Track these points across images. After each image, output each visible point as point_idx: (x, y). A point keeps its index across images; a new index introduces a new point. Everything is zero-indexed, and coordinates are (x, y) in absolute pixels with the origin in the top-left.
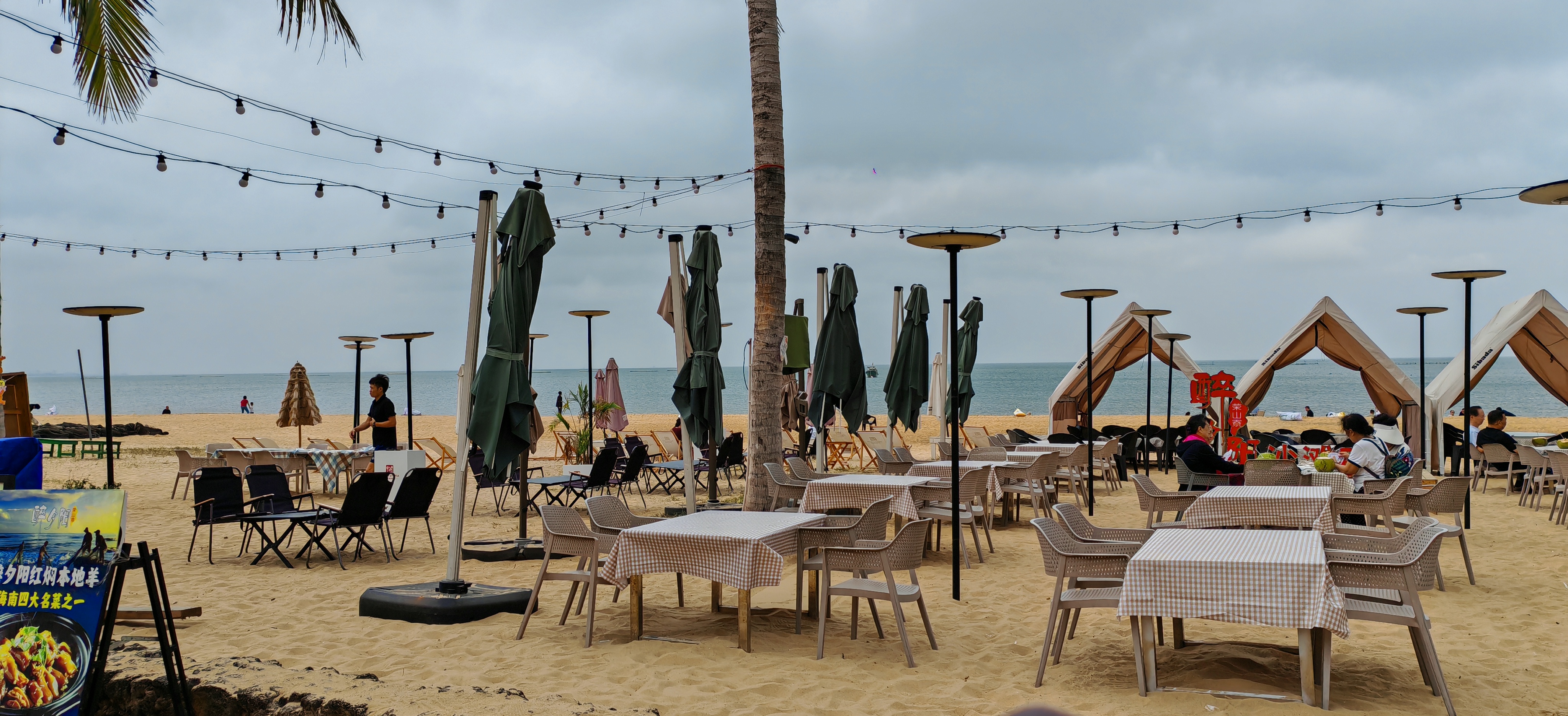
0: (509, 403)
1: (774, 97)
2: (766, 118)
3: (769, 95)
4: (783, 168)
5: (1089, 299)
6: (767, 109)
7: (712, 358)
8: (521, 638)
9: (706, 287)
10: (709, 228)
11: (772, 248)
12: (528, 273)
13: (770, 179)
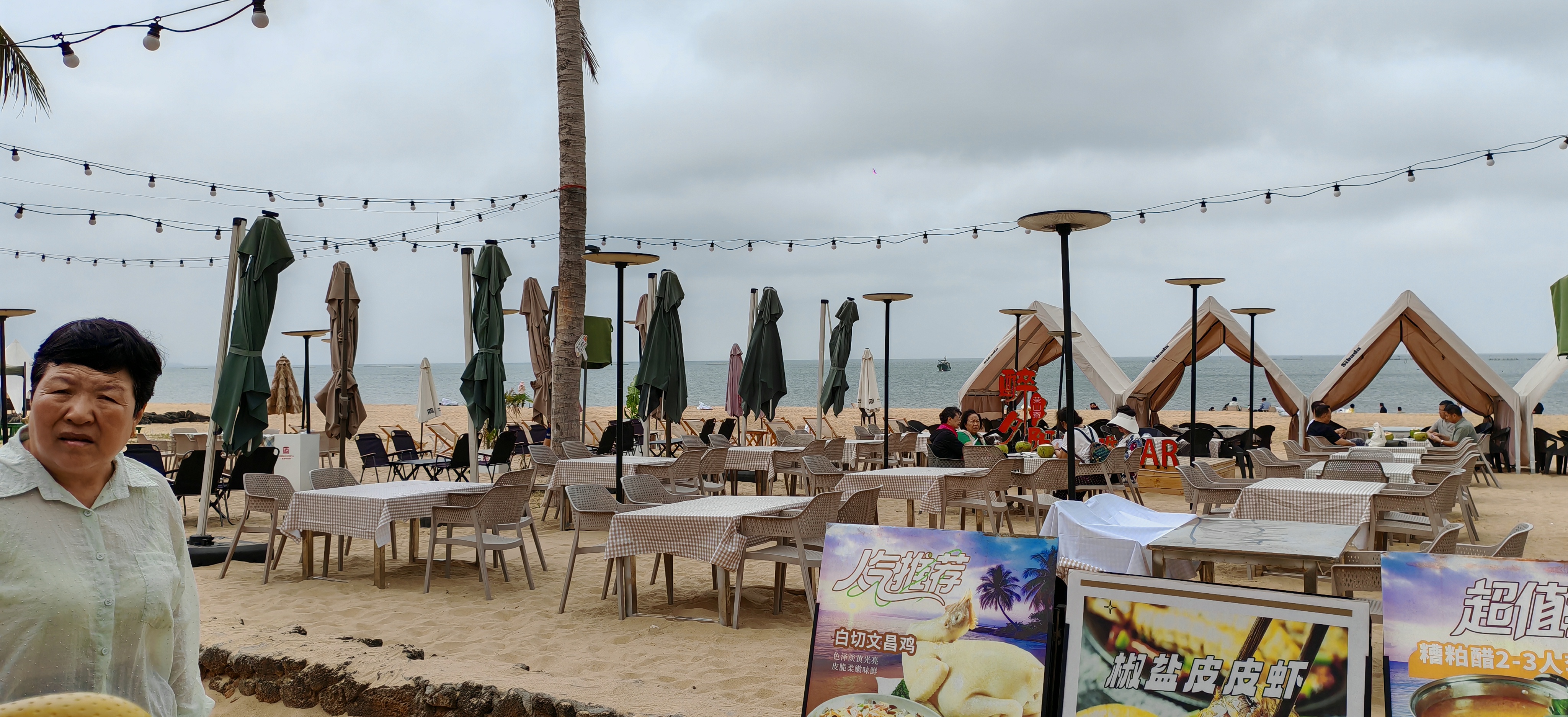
0: (246, 390)
1: (575, 126)
2: (568, 145)
3: (571, 125)
4: (585, 189)
5: (888, 302)
6: (568, 137)
7: (493, 354)
8: (223, 577)
9: (489, 293)
10: (495, 242)
11: (571, 258)
12: (263, 287)
13: (570, 198)
